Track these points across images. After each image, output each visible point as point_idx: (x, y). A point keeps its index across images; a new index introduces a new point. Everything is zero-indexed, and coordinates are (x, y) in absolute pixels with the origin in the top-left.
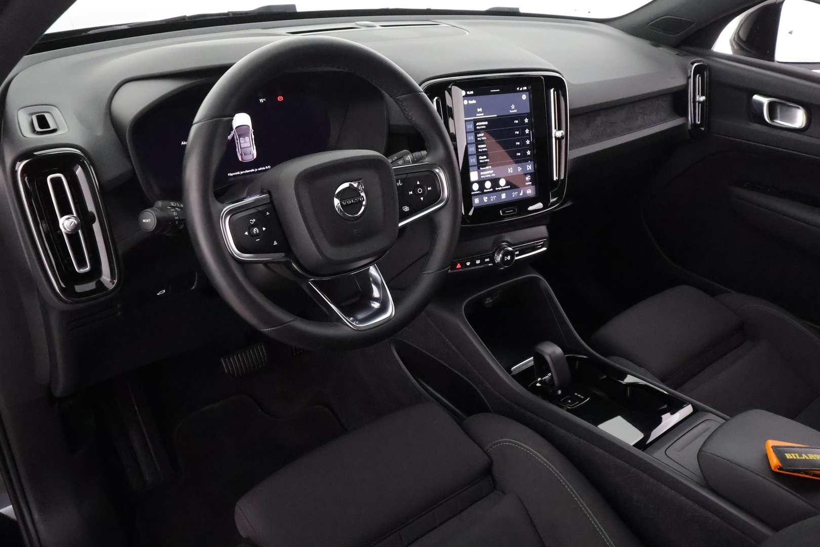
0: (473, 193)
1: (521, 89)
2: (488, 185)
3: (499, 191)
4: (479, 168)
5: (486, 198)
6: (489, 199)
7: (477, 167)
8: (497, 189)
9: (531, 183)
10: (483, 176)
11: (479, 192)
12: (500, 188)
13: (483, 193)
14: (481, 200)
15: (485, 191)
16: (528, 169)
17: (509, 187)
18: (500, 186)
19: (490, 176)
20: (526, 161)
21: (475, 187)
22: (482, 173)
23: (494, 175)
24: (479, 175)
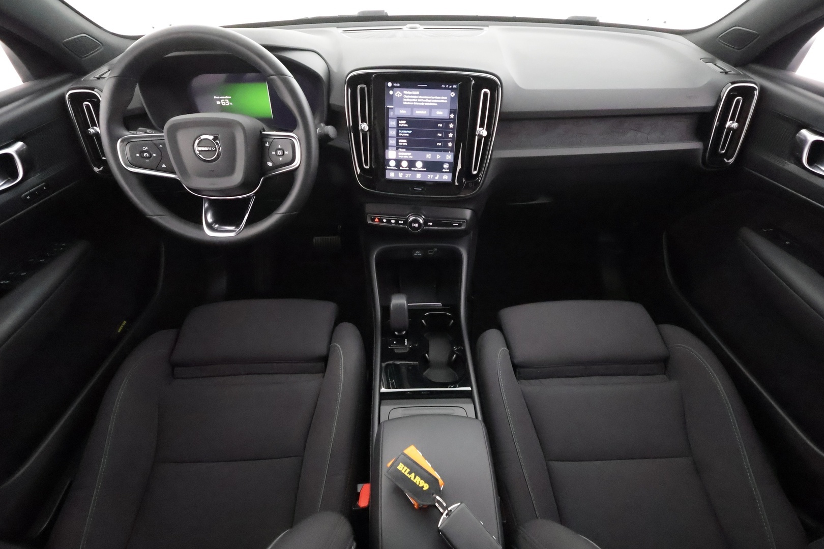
0: (388, 167)
1: (451, 87)
2: (405, 164)
3: (414, 171)
4: (397, 149)
5: (402, 174)
6: (404, 175)
7: (395, 148)
8: (412, 169)
9: (448, 171)
10: (401, 157)
11: (395, 168)
12: (416, 169)
13: (399, 169)
14: (396, 175)
15: (401, 168)
16: (447, 158)
17: (425, 169)
18: (416, 167)
19: (407, 157)
20: (447, 151)
21: (392, 164)
22: (399, 154)
23: (411, 157)
24: (397, 155)
